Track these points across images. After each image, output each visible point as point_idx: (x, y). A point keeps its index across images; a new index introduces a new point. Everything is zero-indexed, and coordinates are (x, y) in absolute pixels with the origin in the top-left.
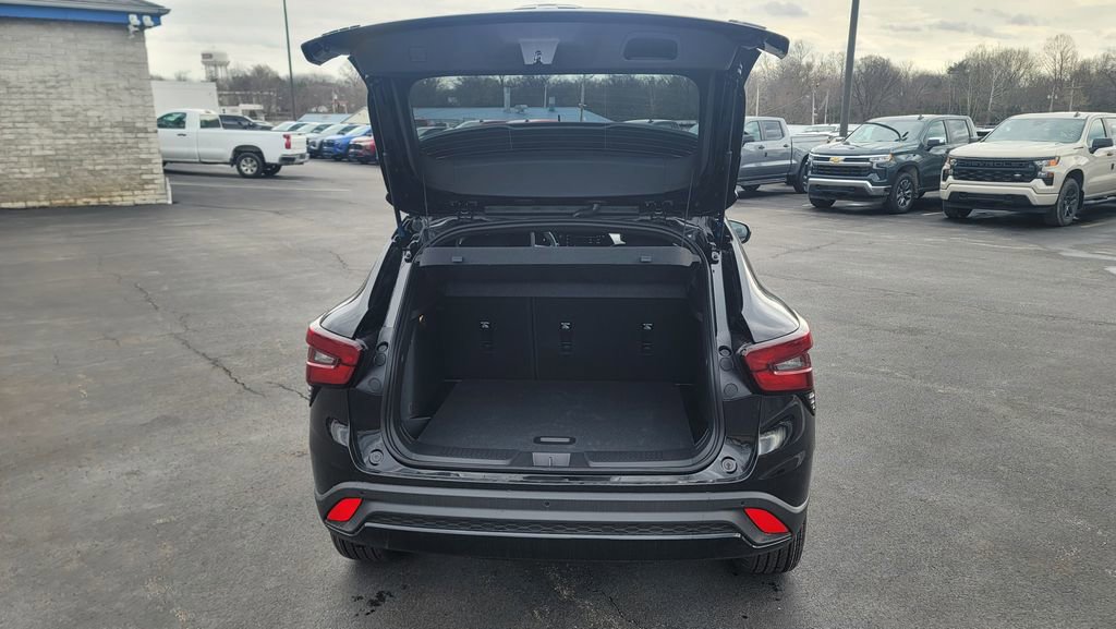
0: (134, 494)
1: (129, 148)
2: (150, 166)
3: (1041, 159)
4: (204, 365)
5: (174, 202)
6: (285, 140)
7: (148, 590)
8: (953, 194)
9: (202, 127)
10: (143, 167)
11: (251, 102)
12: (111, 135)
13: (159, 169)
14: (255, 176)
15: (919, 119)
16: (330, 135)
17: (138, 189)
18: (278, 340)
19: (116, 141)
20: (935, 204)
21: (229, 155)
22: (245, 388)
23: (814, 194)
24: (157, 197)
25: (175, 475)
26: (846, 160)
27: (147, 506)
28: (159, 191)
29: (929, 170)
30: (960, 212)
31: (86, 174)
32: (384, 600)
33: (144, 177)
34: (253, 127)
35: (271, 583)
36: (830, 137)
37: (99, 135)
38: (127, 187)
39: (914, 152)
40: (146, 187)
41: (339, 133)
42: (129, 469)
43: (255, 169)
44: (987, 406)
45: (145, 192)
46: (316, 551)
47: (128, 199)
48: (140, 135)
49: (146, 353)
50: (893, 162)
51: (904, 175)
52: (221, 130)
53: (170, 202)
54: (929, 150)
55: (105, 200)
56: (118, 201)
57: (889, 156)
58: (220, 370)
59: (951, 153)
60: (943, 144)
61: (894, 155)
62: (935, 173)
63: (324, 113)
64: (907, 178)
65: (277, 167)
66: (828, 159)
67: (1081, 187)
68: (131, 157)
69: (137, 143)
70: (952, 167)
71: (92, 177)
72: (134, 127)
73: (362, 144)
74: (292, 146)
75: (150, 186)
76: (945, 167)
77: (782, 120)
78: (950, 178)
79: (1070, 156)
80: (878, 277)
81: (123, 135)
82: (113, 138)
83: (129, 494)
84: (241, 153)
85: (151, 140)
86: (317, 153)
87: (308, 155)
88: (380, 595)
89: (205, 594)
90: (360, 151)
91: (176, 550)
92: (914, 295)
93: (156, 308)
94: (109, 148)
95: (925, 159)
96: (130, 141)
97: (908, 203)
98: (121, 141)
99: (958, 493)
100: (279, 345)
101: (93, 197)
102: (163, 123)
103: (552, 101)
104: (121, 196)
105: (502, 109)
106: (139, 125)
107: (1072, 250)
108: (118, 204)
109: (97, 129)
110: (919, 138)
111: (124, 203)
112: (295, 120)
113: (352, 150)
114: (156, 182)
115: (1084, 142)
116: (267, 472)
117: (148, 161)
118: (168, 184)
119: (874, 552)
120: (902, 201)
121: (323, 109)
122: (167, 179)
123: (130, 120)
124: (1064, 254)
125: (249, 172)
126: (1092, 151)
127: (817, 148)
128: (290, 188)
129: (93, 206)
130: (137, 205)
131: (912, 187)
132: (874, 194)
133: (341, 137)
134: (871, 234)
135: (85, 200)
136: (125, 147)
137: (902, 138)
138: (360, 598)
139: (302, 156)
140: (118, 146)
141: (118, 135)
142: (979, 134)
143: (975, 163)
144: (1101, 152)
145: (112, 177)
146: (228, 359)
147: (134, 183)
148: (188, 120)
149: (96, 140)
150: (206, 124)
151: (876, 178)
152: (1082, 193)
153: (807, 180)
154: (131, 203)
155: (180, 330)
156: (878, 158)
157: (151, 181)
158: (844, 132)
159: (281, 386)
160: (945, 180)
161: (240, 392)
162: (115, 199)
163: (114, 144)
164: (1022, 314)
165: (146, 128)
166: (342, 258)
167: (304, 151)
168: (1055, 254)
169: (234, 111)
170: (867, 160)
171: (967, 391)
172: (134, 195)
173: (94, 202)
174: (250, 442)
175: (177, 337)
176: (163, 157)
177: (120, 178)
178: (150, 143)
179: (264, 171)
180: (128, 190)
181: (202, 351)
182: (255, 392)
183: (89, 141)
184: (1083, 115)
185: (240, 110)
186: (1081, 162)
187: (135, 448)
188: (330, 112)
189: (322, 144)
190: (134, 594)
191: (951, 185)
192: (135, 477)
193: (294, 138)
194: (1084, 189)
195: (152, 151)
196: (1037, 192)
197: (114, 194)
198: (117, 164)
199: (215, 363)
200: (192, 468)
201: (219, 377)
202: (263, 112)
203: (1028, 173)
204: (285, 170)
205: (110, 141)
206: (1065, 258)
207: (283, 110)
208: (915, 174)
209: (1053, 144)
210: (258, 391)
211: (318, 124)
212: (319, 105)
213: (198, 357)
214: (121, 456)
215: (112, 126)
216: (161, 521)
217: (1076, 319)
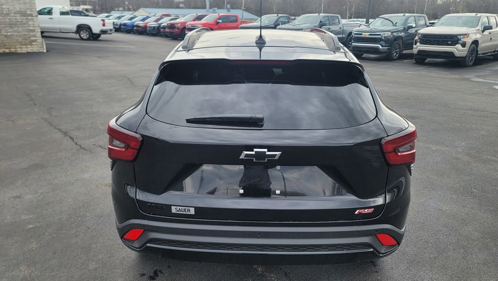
0: (17, 209)
1: (24, 24)
2: (35, 33)
3: (461, 35)
4: (58, 135)
5: (47, 51)
6: (102, 22)
7: (20, 271)
8: (420, 51)
9: (61, 14)
10: (31, 34)
11: (86, 5)
12: (14, 18)
13: (39, 34)
14: (88, 39)
15: (404, 15)
16: (125, 20)
17: (29, 44)
18: (99, 122)
19: (18, 20)
20: (410, 56)
21: (74, 28)
22: (81, 147)
23: (354, 51)
24: (39, 48)
25: (40, 198)
26: (370, 35)
27: (23, 217)
28: (39, 45)
29: (408, 40)
30: (422, 60)
31: (3, 37)
32: (157, 275)
33: (32, 38)
34: (87, 16)
35: (92, 266)
36: (361, 25)
37: (9, 18)
38: (24, 43)
39: (401, 31)
40: (33, 43)
41: (129, 20)
42: (15, 194)
43: (88, 36)
44: (459, 156)
45: (33, 46)
46: (118, 244)
47: (24, 50)
48: (29, 18)
49: (28, 129)
50: (391, 36)
51: (397, 42)
52: (70, 16)
53: (45, 51)
54: (408, 30)
55: (13, 50)
56: (19, 51)
57: (390, 33)
58: (68, 137)
59: (419, 32)
60: (414, 27)
61: (392, 32)
62: (410, 41)
63: (121, 11)
64: (398, 44)
65: (99, 35)
66: (361, 34)
67: (477, 48)
68: (25, 28)
69: (28, 22)
70: (419, 38)
71: (6, 39)
72: (26, 14)
73: (140, 25)
74: (106, 25)
75: (35, 43)
76: (416, 39)
77: (339, 16)
78: (418, 44)
79: (473, 34)
80: (390, 91)
81: (21, 18)
82: (16, 19)
83: (14, 210)
84: (80, 28)
85: (34, 20)
86: (119, 29)
87: (114, 29)
88: (155, 273)
89: (54, 274)
90: (139, 29)
91: (39, 244)
92: (408, 99)
93: (35, 104)
94: (14, 24)
95: (407, 35)
96: (24, 21)
97: (397, 55)
98: (20, 20)
99: (457, 205)
100: (99, 125)
101: (7, 48)
102: (41, 13)
103: (229, 6)
104: (21, 48)
105: (205, 10)
106: (28, 12)
107: (475, 77)
108: (19, 52)
109: (8, 14)
110: (403, 24)
111: (22, 52)
112: (107, 13)
113: (135, 28)
114: (38, 41)
115: (480, 27)
116: (92, 196)
117: (33, 31)
118: (44, 42)
119: (422, 241)
120: (395, 55)
121: (121, 9)
122: (43, 40)
123: (23, 10)
124: (473, 80)
125: (85, 37)
126: (483, 32)
127: (355, 30)
128: (106, 46)
129: (7, 53)
130: (28, 53)
131: (399, 48)
132: (383, 51)
133: (129, 21)
134: (382, 70)
135: (3, 50)
136: (22, 24)
137: (395, 25)
138: (144, 275)
139: (111, 30)
140: (18, 23)
141: (18, 18)
142: (430, 23)
143: (431, 37)
144: (486, 32)
145: (16, 38)
146: (72, 132)
147: (27, 42)
148: (53, 11)
149: (7, 20)
150: (62, 13)
151: (384, 44)
152: (477, 51)
153: (351, 44)
154: (25, 51)
155: (47, 116)
156: (385, 34)
157: (35, 41)
158: (367, 22)
159: (100, 146)
160: (415, 44)
161: (78, 150)
162: (18, 49)
163: (16, 22)
164: (462, 109)
165: (32, 14)
166: (131, 80)
167: (112, 27)
168: (468, 80)
169: (78, 9)
170: (380, 35)
171: (447, 149)
172: (27, 48)
173: (7, 51)
174: (83, 178)
175: (45, 119)
176: (41, 29)
177: (20, 39)
178: (34, 22)
179: (92, 37)
180: (24, 45)
181: (58, 127)
182: (87, 150)
183: (4, 20)
184: (479, 15)
185: (81, 8)
186: (478, 36)
187: (19, 182)
188: (124, 10)
189: (121, 25)
190: (13, 273)
191: (419, 47)
192: (19, 199)
193: (107, 21)
194: (478, 49)
195: (35, 25)
196: (458, 50)
197: (18, 47)
198: (18, 32)
199: (65, 134)
200: (50, 194)
201: (67, 142)
202: (92, 9)
203: (454, 41)
204: (103, 37)
205: (14, 21)
206: (474, 81)
207: (102, 9)
208: (401, 42)
209: (466, 28)
210: (88, 149)
211: (118, 15)
212: (119, 7)
213: (56, 131)
214: (11, 186)
215: (15, 13)
216: (31, 226)
217: (487, 111)
